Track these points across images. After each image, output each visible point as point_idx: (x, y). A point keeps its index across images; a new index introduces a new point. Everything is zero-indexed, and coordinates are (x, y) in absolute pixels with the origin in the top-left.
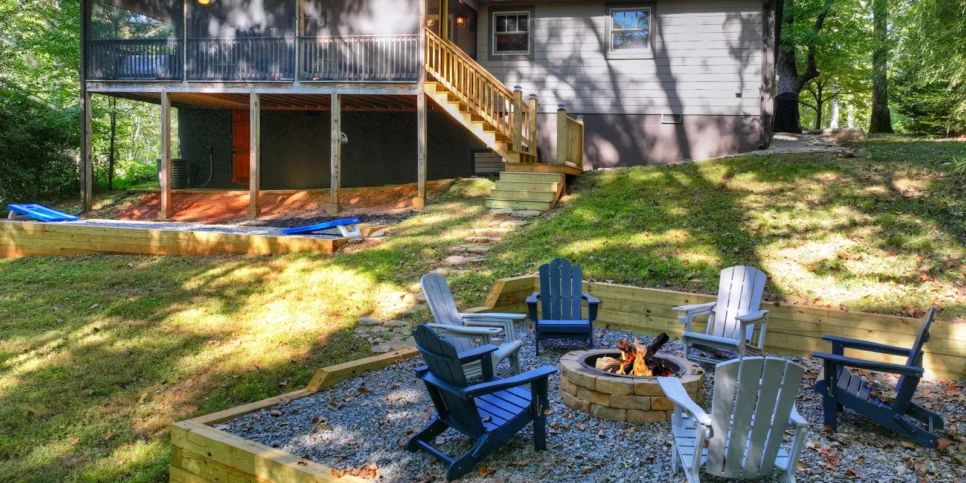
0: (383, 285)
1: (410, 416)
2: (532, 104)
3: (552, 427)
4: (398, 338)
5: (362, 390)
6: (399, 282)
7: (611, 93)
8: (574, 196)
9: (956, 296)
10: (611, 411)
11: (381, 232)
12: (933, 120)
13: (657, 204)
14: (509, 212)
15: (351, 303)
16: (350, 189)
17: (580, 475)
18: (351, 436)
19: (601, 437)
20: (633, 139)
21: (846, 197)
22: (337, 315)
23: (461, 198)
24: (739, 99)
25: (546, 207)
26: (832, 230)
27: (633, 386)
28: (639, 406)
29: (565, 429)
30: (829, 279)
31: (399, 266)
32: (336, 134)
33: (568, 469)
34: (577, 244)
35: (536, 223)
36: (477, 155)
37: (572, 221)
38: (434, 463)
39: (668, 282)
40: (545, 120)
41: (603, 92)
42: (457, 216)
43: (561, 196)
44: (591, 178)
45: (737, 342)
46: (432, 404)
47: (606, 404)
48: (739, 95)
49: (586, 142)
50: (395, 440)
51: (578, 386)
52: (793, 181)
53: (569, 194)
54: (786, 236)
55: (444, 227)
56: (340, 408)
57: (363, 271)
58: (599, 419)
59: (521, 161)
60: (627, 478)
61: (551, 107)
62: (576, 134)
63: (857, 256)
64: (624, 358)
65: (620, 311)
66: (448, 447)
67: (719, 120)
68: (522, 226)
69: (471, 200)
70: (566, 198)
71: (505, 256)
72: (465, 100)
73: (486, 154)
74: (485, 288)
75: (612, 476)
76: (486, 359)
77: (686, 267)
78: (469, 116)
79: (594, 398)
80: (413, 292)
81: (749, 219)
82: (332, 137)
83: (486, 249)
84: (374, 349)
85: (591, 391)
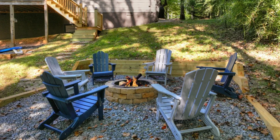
0: (31, 67)
1: (41, 114)
2: (86, 9)
3: (105, 110)
4: (37, 85)
5: (18, 106)
6: (37, 66)
7: (111, 6)
8: (101, 37)
9: (223, 54)
10: (127, 101)
11: (31, 51)
12: (199, 15)
13: (128, 37)
14: (78, 42)
15: (17, 75)
16: (19, 39)
17: (120, 128)
18: (10, 127)
19: (125, 111)
20: (118, 21)
21: (184, 32)
22: (11, 79)
23: (61, 39)
24: (150, 8)
25: (92, 40)
26: (183, 40)
27: (135, 90)
28: (138, 97)
29: (110, 110)
30: (187, 53)
31: (37, 61)
32: (12, 19)
33: (114, 126)
34: (104, 49)
35: (88, 45)
36: (66, 26)
37: (101, 43)
38: (53, 133)
39: (136, 58)
40: (90, 15)
41: (109, 6)
42: (60, 45)
43: (96, 37)
44: (106, 32)
45: (165, 73)
46: (51, 108)
47: (125, 98)
48: (150, 6)
49: (104, 21)
50: (33, 125)
51: (113, 93)
52: (168, 29)
53: (99, 36)
54: (170, 43)
55: (55, 48)
56: (6, 115)
57: (23, 64)
58: (122, 104)
59: (82, 26)
60: (140, 126)
61: (92, 11)
62: (100, 18)
63: (192, 46)
64: (128, 81)
65: (121, 68)
66: (59, 125)
67: (144, 14)
68: (83, 46)
69: (65, 40)
70: (98, 37)
71: (78, 55)
72: (62, 6)
73: (70, 26)
74: (72, 65)
75: (134, 126)
76: (76, 86)
77: (141, 53)
78: (64, 12)
79: (120, 97)
80: (43, 69)
81: (157, 39)
82: (11, 20)
83: (71, 53)
84: (26, 89)
85: (119, 94)
